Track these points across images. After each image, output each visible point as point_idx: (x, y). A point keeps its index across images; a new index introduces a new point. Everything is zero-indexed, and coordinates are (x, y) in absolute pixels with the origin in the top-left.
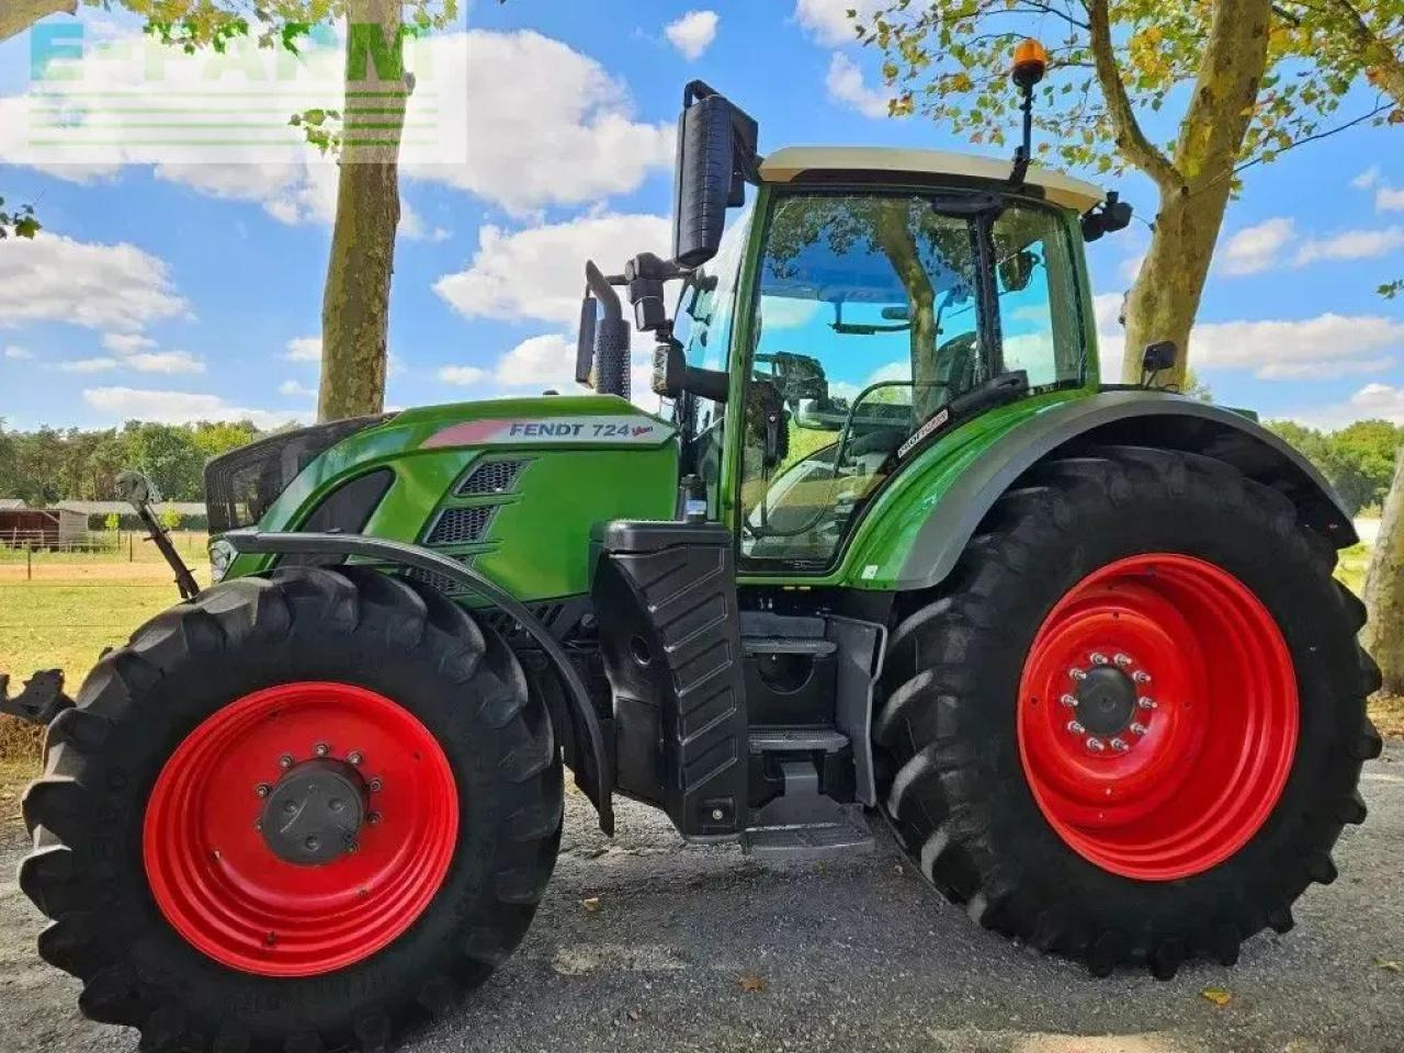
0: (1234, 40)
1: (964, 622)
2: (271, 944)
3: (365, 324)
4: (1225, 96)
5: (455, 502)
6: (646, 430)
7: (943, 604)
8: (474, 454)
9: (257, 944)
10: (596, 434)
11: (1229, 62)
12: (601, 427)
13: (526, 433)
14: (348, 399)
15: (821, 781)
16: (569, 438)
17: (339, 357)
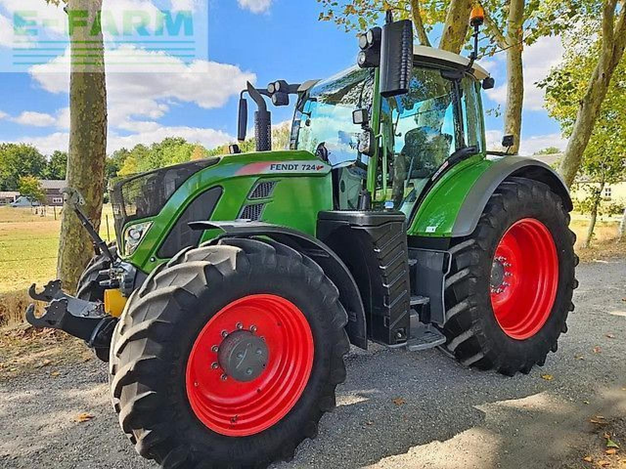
0: (461, 8)
1: (479, 249)
2: (234, 421)
3: (98, 103)
4: (457, 31)
5: (249, 202)
6: (322, 167)
7: (471, 242)
8: (256, 179)
9: (229, 422)
10: (303, 169)
11: (459, 17)
12: (305, 166)
13: (277, 169)
14: (91, 142)
15: (420, 317)
16: (293, 171)
17: (84, 119)
